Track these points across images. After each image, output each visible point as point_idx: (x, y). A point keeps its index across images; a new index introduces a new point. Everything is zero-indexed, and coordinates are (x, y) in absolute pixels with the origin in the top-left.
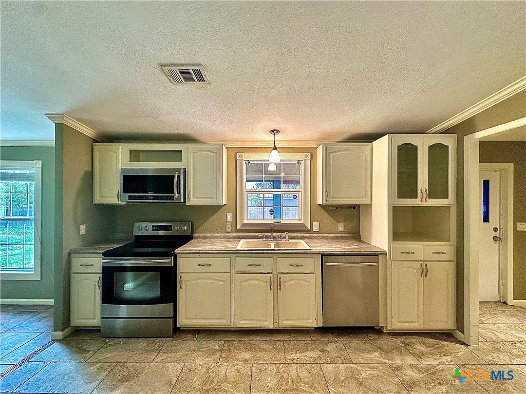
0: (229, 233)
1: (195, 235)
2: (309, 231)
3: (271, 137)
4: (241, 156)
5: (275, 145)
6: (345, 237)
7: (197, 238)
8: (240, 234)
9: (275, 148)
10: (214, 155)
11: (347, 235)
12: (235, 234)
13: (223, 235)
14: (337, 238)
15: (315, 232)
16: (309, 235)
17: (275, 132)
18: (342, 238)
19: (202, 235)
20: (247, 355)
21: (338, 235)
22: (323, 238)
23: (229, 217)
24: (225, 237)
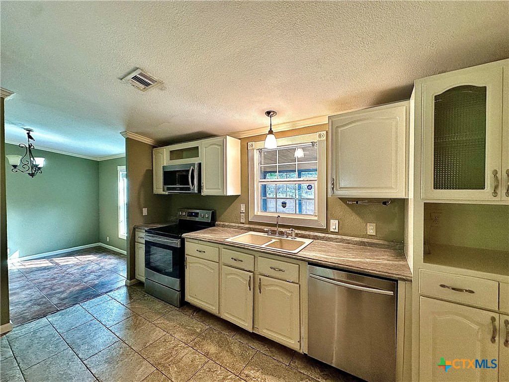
0: (243, 223)
1: (217, 223)
2: (326, 231)
3: (266, 120)
4: (252, 145)
5: (271, 129)
6: (377, 244)
7: (218, 225)
8: (252, 226)
9: (271, 132)
10: (219, 147)
11: (381, 242)
12: (247, 226)
13: (237, 225)
14: (363, 244)
15: (333, 233)
16: (323, 235)
17: (272, 113)
18: (371, 245)
19: (222, 223)
20: (213, 349)
21: (366, 240)
22: (342, 241)
23: (243, 209)
24: (239, 227)
